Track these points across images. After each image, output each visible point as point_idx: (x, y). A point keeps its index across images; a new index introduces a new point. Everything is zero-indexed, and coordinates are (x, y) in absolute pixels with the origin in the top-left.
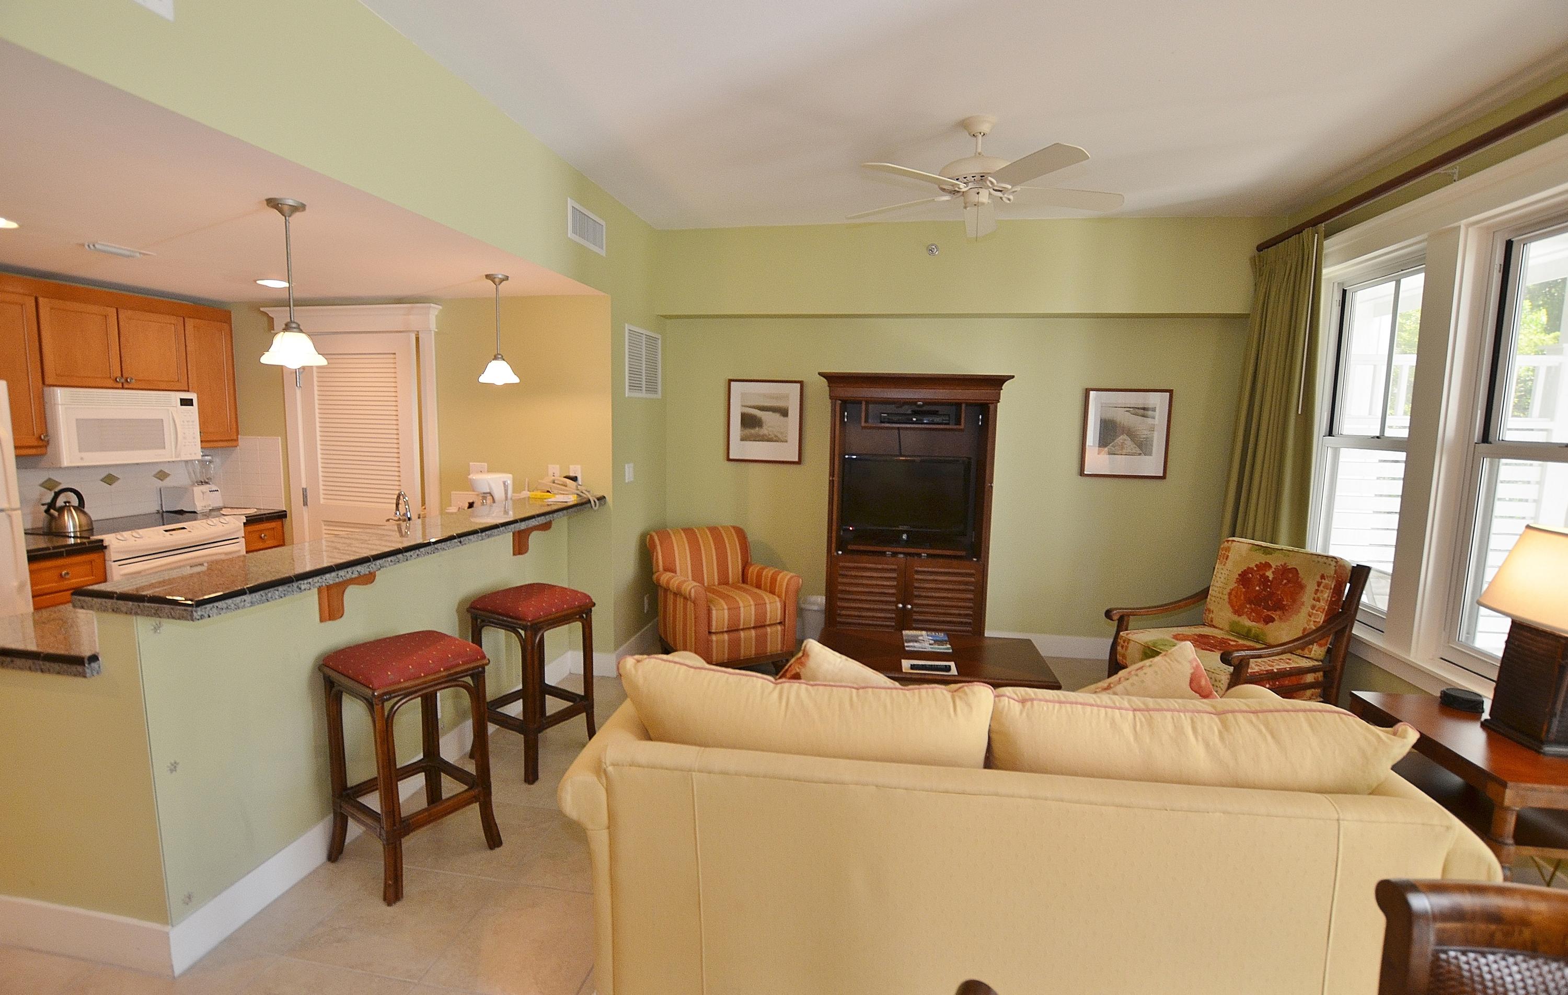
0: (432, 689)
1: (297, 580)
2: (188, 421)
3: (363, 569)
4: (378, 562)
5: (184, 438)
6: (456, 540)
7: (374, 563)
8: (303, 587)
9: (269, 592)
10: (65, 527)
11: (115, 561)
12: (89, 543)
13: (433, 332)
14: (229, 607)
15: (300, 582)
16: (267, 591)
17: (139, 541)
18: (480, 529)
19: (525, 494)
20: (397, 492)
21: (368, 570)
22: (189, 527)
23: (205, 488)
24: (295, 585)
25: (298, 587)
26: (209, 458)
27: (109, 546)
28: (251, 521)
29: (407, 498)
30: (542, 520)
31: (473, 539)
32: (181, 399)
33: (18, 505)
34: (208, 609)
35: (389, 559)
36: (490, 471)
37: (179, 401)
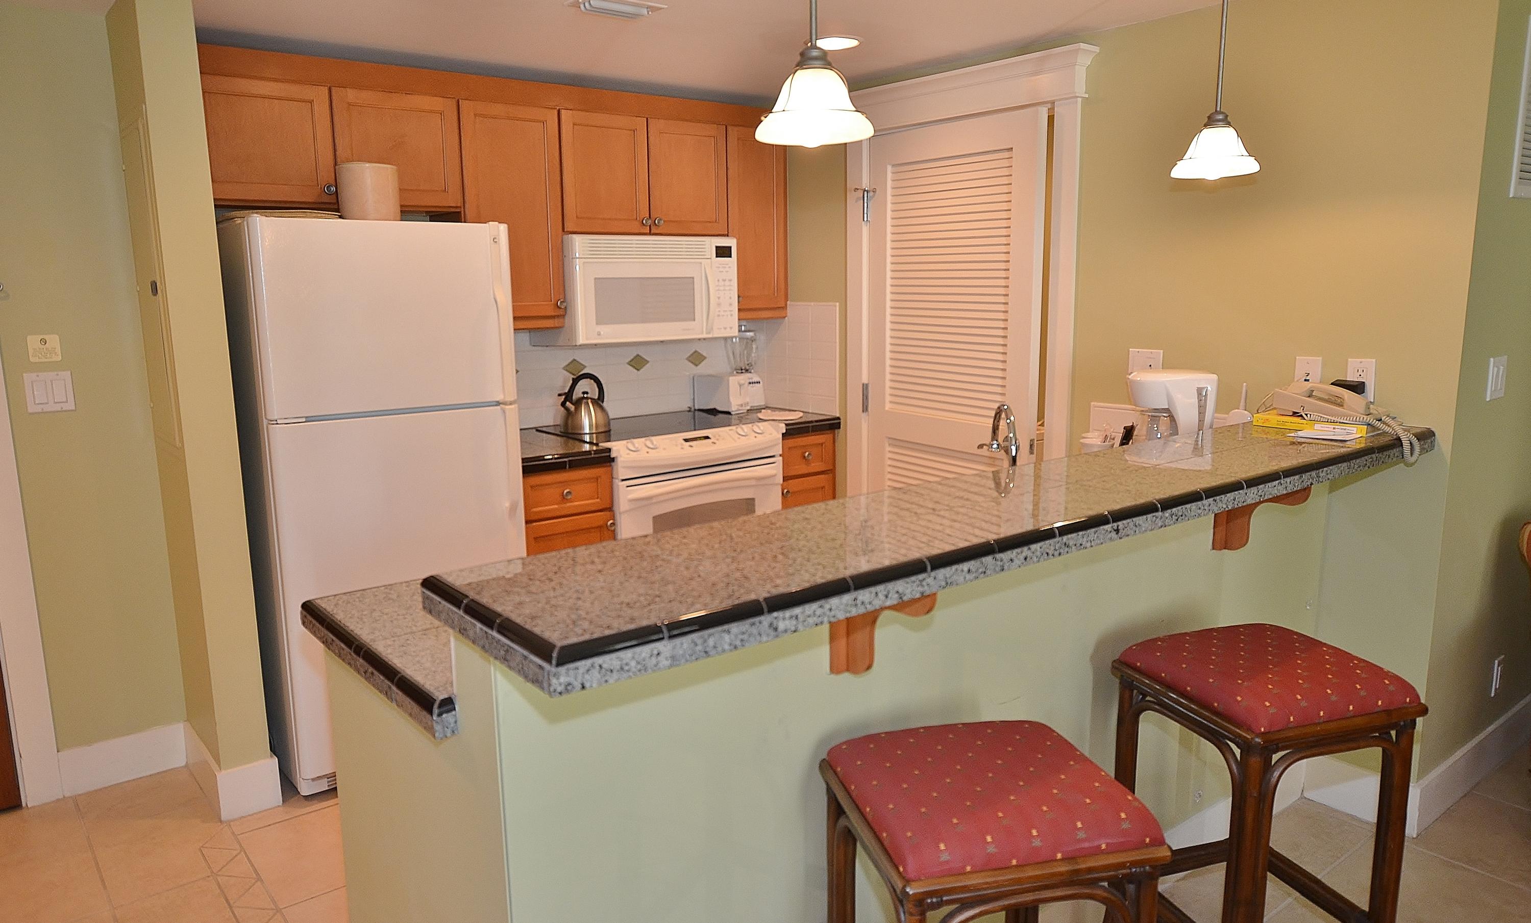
0: (1029, 897)
1: (771, 610)
2: (724, 280)
3: (908, 588)
4: (942, 573)
5: (719, 305)
6: (1108, 527)
7: (933, 574)
8: (781, 626)
9: (710, 635)
10: (581, 427)
11: (623, 480)
12: (596, 452)
13: (1080, 100)
14: (626, 668)
15: (775, 614)
16: (706, 633)
17: (653, 454)
18: (1160, 501)
19: (1240, 415)
20: (996, 406)
21: (920, 589)
22: (715, 437)
23: (744, 378)
24: (766, 619)
25: (771, 625)
26: (751, 334)
27: (617, 457)
28: (793, 431)
29: (1012, 418)
30: (1292, 484)
31: (1145, 526)
32: (717, 247)
33: (511, 397)
34: (581, 671)
35: (965, 566)
36: (1168, 365)
37: (714, 249)
